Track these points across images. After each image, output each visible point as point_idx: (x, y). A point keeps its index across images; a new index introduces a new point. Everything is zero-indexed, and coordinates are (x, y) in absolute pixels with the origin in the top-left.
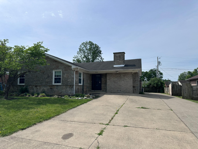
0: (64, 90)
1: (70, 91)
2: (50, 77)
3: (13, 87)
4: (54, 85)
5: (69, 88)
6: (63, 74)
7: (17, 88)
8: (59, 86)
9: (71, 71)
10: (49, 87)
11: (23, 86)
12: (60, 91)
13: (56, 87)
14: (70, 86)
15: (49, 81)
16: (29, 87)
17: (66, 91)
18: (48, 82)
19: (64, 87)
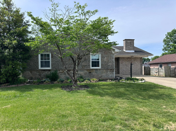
0: (104, 74)
1: (111, 75)
2: (88, 60)
3: (31, 73)
4: (92, 69)
5: (110, 72)
6: (102, 57)
7: (38, 74)
8: (99, 70)
9: (111, 55)
10: (86, 71)
11: (49, 70)
12: (100, 75)
13: (94, 71)
14: (111, 70)
15: (86, 64)
16: (59, 71)
17: (107, 75)
18: (85, 66)
19: (105, 71)
